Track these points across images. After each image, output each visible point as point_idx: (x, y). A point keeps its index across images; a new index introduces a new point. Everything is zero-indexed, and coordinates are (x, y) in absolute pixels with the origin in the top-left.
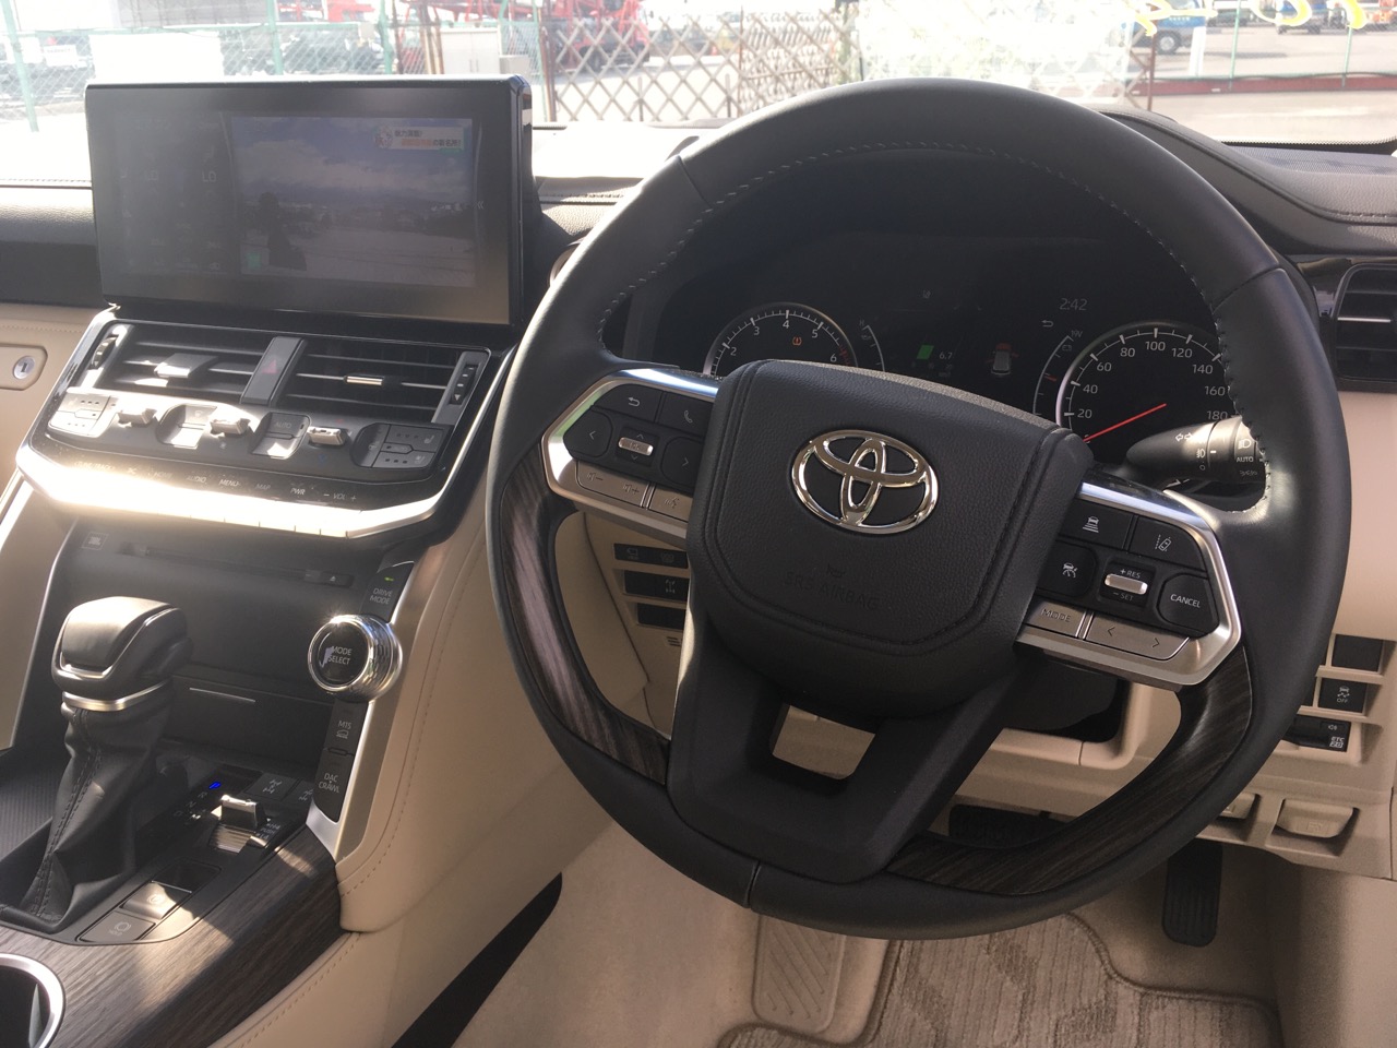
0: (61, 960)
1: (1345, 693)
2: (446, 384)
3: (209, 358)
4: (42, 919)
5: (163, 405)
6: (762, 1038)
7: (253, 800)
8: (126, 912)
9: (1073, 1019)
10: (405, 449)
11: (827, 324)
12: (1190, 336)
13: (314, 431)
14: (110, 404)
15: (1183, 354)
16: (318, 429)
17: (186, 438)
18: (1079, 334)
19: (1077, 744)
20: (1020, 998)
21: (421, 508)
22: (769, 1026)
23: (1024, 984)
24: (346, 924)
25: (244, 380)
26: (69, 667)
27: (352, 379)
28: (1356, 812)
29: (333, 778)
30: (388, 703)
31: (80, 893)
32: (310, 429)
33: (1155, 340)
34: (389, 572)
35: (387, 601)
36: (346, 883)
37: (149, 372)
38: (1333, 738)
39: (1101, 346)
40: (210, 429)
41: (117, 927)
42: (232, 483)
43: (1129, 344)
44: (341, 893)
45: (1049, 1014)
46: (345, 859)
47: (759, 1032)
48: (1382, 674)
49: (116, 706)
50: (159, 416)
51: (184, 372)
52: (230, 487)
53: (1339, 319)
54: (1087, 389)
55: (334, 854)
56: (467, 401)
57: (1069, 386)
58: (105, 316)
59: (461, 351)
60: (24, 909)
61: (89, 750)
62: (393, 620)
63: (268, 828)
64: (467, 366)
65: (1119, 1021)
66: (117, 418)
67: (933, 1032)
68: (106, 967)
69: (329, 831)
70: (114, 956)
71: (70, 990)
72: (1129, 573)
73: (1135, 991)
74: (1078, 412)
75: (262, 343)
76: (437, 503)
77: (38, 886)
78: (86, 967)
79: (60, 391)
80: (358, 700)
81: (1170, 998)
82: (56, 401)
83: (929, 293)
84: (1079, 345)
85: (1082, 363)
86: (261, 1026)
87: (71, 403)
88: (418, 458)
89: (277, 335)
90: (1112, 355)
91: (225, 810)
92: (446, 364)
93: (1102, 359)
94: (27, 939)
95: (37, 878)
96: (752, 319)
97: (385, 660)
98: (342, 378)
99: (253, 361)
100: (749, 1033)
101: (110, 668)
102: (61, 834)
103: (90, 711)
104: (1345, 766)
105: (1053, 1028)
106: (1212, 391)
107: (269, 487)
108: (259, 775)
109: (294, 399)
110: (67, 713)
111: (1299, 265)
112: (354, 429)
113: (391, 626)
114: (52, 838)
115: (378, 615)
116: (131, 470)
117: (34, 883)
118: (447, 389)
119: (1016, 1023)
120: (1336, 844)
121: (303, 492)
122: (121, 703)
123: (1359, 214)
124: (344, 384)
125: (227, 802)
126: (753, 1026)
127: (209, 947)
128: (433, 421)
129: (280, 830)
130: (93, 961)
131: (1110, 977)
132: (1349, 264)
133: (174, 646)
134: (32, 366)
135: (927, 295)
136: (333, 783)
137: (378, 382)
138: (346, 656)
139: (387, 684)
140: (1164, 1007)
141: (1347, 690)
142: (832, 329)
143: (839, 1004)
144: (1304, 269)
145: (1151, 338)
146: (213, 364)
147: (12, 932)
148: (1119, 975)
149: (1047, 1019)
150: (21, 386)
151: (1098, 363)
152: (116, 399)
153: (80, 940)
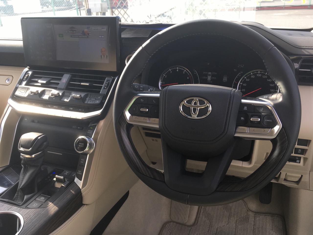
0: (23, 212)
1: (300, 151)
2: (103, 85)
3: (50, 79)
4: (18, 203)
5: (40, 89)
6: (172, 224)
7: (63, 176)
8: (36, 201)
9: (240, 220)
10: (94, 99)
11: (186, 70)
12: (267, 73)
13: (74, 95)
14: (28, 89)
15: (265, 77)
16: (75, 95)
17: (46, 97)
18: (242, 72)
19: (241, 162)
20: (228, 215)
21: (98, 112)
22: (174, 222)
23: (229, 212)
24: (84, 203)
25: (58, 84)
26: (22, 148)
27: (82, 84)
28: (302, 176)
29: (80, 171)
30: (92, 155)
31: (26, 197)
32: (73, 95)
33: (259, 74)
34: (91, 126)
35: (91, 133)
36: (83, 194)
37: (37, 82)
38: (297, 160)
39: (247, 75)
40: (51, 95)
41: (34, 205)
42: (56, 107)
43: (253, 75)
44: (82, 196)
45: (234, 219)
46: (83, 189)
47: (171, 223)
48: (308, 147)
49: (32, 156)
50: (39, 92)
51: (45, 82)
52: (56, 108)
53: (299, 70)
54: (244, 85)
55: (81, 188)
56: (107, 89)
57: (240, 84)
58: (26, 69)
59: (106, 77)
60: (13, 201)
61: (27, 166)
62: (93, 137)
63: (66, 182)
64: (107, 80)
65: (250, 220)
66: (30, 92)
67: (209, 223)
68: (32, 214)
69: (79, 183)
70: (34, 211)
71: (25, 219)
72: (255, 117)
73: (253, 214)
74: (242, 90)
75: (62, 75)
76: (102, 112)
77: (16, 196)
78: (28, 213)
79: (17, 86)
80: (86, 154)
81: (261, 215)
82: (16, 88)
83: (209, 63)
84: (242, 75)
85: (243, 79)
86: (66, 225)
87: (20, 89)
88: (97, 101)
89: (65, 74)
90: (249, 77)
91: (56, 178)
92: (103, 80)
93: (247, 78)
94: (15, 208)
95: (16, 194)
96: (170, 69)
97: (91, 146)
98: (80, 83)
99: (60, 79)
100: (169, 223)
101: (31, 148)
102: (21, 184)
103: (27, 157)
104: (300, 166)
105: (235, 222)
106: (271, 85)
107: (64, 108)
108: (63, 171)
109: (69, 88)
110: (22, 158)
111: (291, 58)
112: (83, 95)
113: (92, 138)
114: (19, 185)
115: (89, 136)
116: (34, 104)
117: (15, 195)
118: (103, 86)
119: (227, 221)
120: (298, 182)
121: (72, 109)
122: (33, 156)
123: (304, 47)
124: (80, 85)
125: (57, 177)
126: (171, 222)
127: (55, 209)
128: (100, 93)
129: (69, 183)
130: (30, 212)
131: (248, 211)
132: (302, 58)
133: (45, 143)
134: (10, 80)
135: (208, 64)
136: (80, 172)
137: (88, 84)
138: (83, 145)
139: (92, 151)
140: (259, 217)
141: (300, 150)
142: (188, 71)
143: (189, 217)
144: (291, 59)
145: (258, 73)
146: (51, 80)
147: (12, 206)
148: (250, 210)
149: (234, 220)
150: (8, 84)
151: (246, 79)
152: (30, 88)
153: (27, 208)
